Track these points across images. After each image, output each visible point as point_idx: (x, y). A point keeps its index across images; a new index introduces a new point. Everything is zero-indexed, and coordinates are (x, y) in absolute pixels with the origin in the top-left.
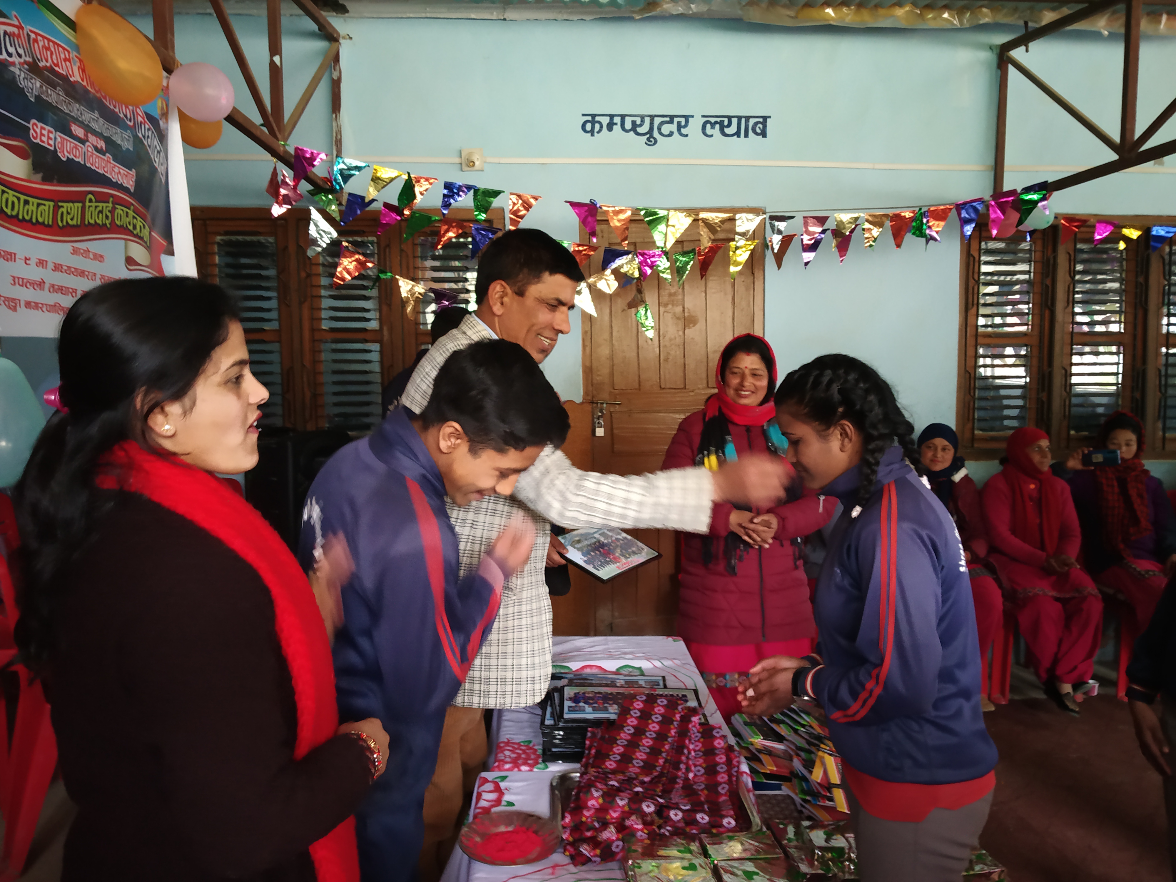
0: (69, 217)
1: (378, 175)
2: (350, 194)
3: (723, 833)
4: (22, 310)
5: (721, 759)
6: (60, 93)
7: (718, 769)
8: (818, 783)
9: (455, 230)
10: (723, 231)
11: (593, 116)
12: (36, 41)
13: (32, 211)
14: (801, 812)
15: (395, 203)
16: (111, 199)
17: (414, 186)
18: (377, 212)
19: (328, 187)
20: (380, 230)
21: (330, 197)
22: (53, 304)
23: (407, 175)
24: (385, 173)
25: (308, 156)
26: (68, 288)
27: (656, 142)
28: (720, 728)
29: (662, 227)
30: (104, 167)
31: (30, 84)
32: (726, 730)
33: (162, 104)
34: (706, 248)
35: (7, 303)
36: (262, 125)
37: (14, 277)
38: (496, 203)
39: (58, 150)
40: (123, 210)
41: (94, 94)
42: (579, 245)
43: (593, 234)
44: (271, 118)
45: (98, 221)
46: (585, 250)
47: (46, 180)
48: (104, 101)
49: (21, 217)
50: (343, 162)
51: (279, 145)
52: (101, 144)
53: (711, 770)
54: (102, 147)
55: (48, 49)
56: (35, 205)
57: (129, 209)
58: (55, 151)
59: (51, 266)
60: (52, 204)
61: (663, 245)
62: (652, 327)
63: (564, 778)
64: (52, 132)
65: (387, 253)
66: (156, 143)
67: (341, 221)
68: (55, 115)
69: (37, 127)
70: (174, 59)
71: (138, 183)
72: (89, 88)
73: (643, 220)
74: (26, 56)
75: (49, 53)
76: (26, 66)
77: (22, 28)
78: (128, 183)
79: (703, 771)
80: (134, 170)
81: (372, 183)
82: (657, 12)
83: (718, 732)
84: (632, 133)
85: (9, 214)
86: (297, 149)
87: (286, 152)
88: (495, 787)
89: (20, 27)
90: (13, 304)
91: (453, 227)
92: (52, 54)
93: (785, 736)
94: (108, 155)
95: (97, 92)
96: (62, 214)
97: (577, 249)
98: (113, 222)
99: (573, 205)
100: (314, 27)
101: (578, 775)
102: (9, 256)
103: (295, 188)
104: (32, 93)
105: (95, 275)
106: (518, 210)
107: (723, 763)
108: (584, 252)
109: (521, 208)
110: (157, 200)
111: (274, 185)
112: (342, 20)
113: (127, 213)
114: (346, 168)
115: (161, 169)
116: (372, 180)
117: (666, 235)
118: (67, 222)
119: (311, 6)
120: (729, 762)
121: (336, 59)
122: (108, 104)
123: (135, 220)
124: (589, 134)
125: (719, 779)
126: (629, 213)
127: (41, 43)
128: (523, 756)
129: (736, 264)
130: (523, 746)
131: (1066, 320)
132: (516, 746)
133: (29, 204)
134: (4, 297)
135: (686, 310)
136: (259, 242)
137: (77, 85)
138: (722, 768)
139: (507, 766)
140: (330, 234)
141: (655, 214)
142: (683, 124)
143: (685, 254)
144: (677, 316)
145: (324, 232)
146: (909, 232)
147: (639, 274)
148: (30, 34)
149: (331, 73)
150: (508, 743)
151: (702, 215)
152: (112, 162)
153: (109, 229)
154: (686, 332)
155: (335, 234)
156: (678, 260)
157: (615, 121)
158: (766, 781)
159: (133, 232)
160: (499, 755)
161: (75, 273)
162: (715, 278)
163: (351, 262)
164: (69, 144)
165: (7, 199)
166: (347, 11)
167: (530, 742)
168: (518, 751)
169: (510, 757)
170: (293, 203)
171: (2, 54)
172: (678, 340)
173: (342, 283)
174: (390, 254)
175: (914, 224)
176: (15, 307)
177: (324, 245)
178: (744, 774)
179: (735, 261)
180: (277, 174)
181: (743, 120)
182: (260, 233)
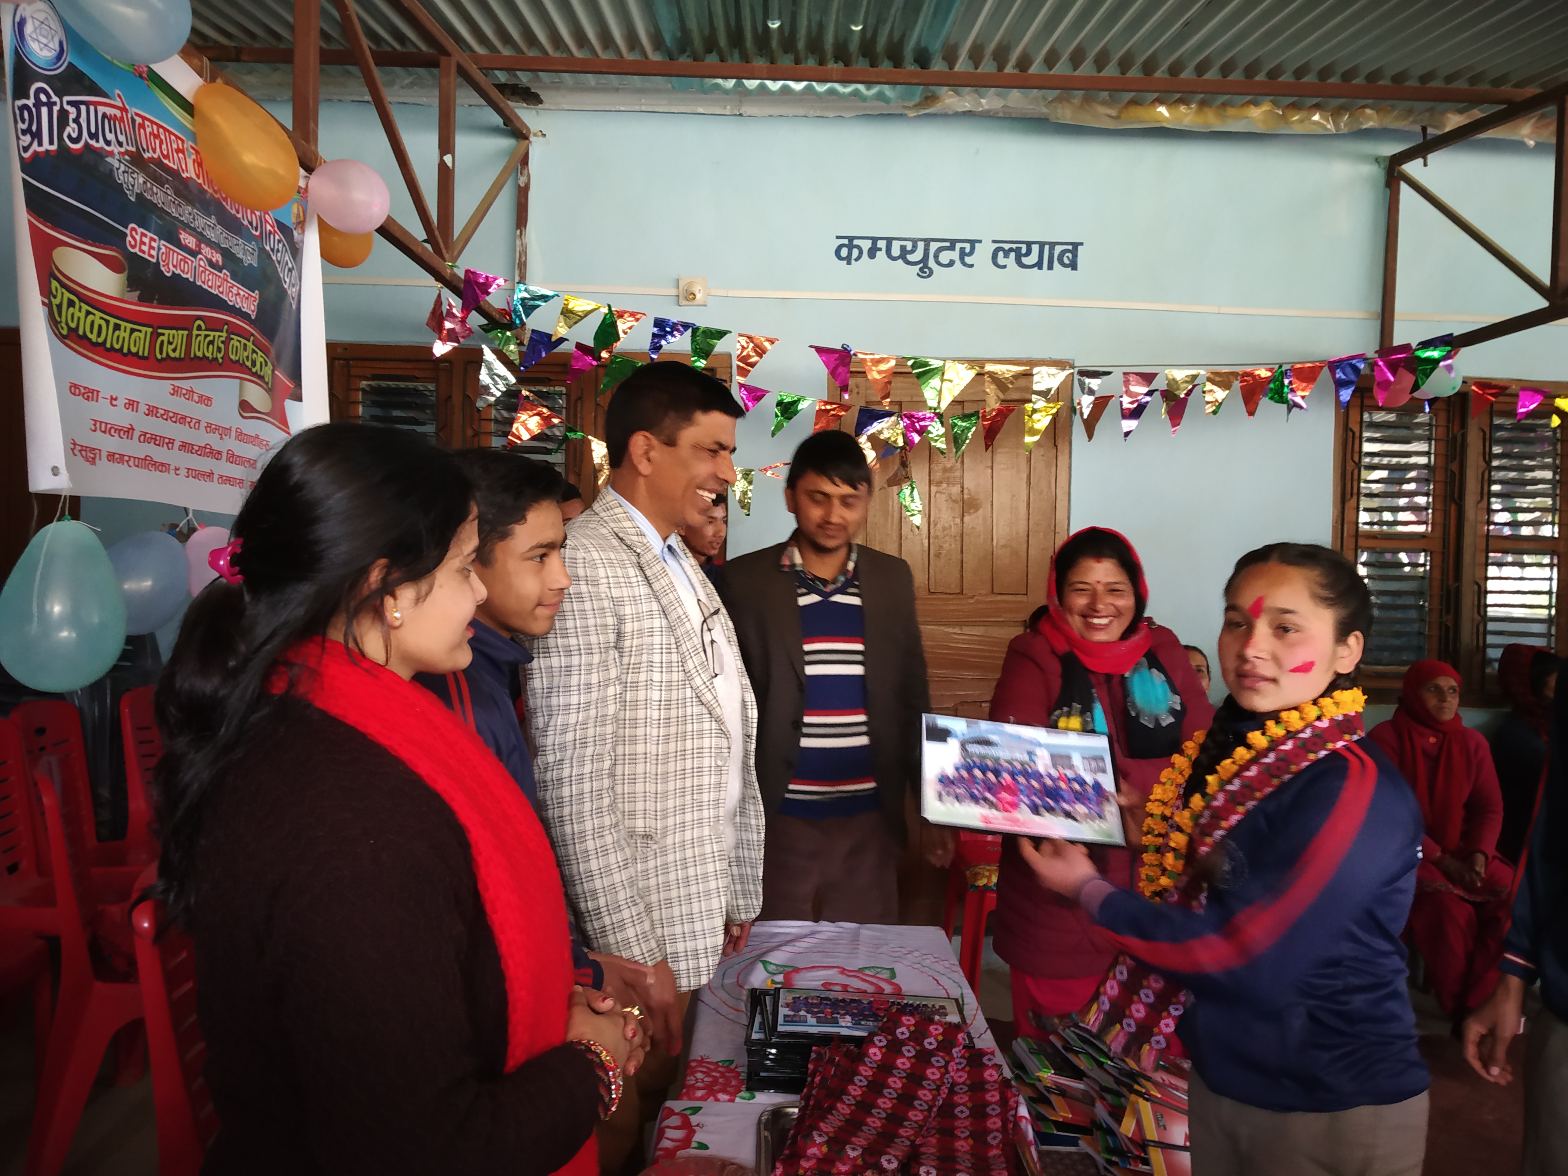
0: (173, 347)
1: (570, 307)
2: (533, 331)
4: (103, 463)
5: (993, 1097)
6: (169, 192)
7: (989, 1110)
8: (1130, 1139)
10: (1018, 389)
11: (851, 239)
12: (142, 126)
13: (124, 338)
15: (591, 344)
16: (226, 327)
17: (616, 322)
18: (567, 355)
19: (506, 322)
20: (570, 377)
21: (508, 333)
22: (143, 457)
23: (607, 308)
24: (578, 305)
25: (481, 281)
26: (165, 438)
27: (931, 273)
28: (993, 1053)
29: (935, 382)
30: (219, 287)
31: (131, 179)
32: (999, 1058)
33: (298, 211)
34: (993, 410)
35: (84, 453)
36: (425, 241)
37: (95, 421)
38: (720, 346)
39: (162, 263)
40: (240, 342)
41: (211, 194)
42: (826, 403)
43: (844, 388)
44: (437, 233)
45: (207, 355)
46: (834, 410)
47: (142, 300)
48: (224, 203)
49: (108, 345)
50: (526, 290)
51: (445, 267)
52: (218, 258)
53: (979, 1112)
54: (217, 261)
55: (157, 136)
56: (128, 330)
57: (249, 341)
58: (158, 262)
59: (143, 408)
60: (150, 330)
61: (935, 405)
62: (919, 511)
63: (777, 1114)
64: (155, 240)
65: (579, 409)
66: (287, 258)
67: (521, 365)
68: (160, 219)
69: (137, 234)
70: (316, 154)
71: (260, 308)
72: (206, 187)
73: (911, 372)
74: (128, 144)
75: (157, 142)
76: (127, 157)
77: (127, 111)
78: (249, 307)
79: (967, 1113)
80: (257, 292)
81: (562, 318)
82: (938, 108)
83: (990, 1060)
84: (900, 261)
85: (94, 340)
86: (468, 272)
87: (454, 275)
88: (682, 1122)
89: (123, 109)
90: (92, 456)
92: (161, 143)
93: (1085, 1070)
94: (224, 271)
95: (216, 192)
96: (162, 342)
97: (823, 408)
98: (226, 357)
99: (821, 351)
100: (498, 120)
101: (796, 1110)
102: (90, 394)
103: (463, 320)
104: (133, 191)
105: (199, 422)
106: (748, 356)
107: (995, 1103)
108: (832, 412)
109: (753, 354)
110: (284, 332)
111: (437, 317)
112: (534, 112)
113: (245, 345)
114: (527, 295)
115: (292, 292)
116: (563, 313)
117: (940, 392)
118: (167, 353)
119: (495, 94)
120: (1004, 1102)
121: (525, 161)
122: (228, 208)
123: (255, 355)
124: (845, 262)
125: (989, 1124)
126: (893, 363)
127: (148, 130)
128: (721, 1080)
129: (1033, 432)
130: (722, 1067)
131: (1479, 519)
132: (712, 1067)
133: (119, 329)
134: (82, 446)
135: (966, 491)
136: (416, 390)
137: (190, 183)
138: (994, 1109)
139: (699, 1093)
140: (506, 379)
141: (926, 364)
142: (967, 250)
143: (965, 417)
144: (953, 498)
145: (499, 376)
146: (1265, 395)
147: (904, 442)
148: (136, 118)
149: (517, 179)
150: (701, 1062)
151: (989, 368)
152: (229, 280)
153: (221, 365)
154: (966, 519)
155: (512, 380)
156: (956, 425)
157: (879, 246)
158: (1055, 1132)
159: (250, 370)
160: (689, 1078)
161: (174, 419)
162: (1006, 450)
163: (531, 416)
164: (177, 256)
165: (93, 322)
166: (541, 102)
167: (732, 1062)
168: (714, 1074)
169: (703, 1081)
170: (461, 340)
171: (97, 141)
172: (954, 530)
173: (518, 442)
174: (582, 410)
175: (1272, 386)
176: (94, 458)
177: (498, 394)
178: (1024, 1121)
179: (1032, 428)
180: (442, 303)
181: (1047, 247)
182: (417, 378)
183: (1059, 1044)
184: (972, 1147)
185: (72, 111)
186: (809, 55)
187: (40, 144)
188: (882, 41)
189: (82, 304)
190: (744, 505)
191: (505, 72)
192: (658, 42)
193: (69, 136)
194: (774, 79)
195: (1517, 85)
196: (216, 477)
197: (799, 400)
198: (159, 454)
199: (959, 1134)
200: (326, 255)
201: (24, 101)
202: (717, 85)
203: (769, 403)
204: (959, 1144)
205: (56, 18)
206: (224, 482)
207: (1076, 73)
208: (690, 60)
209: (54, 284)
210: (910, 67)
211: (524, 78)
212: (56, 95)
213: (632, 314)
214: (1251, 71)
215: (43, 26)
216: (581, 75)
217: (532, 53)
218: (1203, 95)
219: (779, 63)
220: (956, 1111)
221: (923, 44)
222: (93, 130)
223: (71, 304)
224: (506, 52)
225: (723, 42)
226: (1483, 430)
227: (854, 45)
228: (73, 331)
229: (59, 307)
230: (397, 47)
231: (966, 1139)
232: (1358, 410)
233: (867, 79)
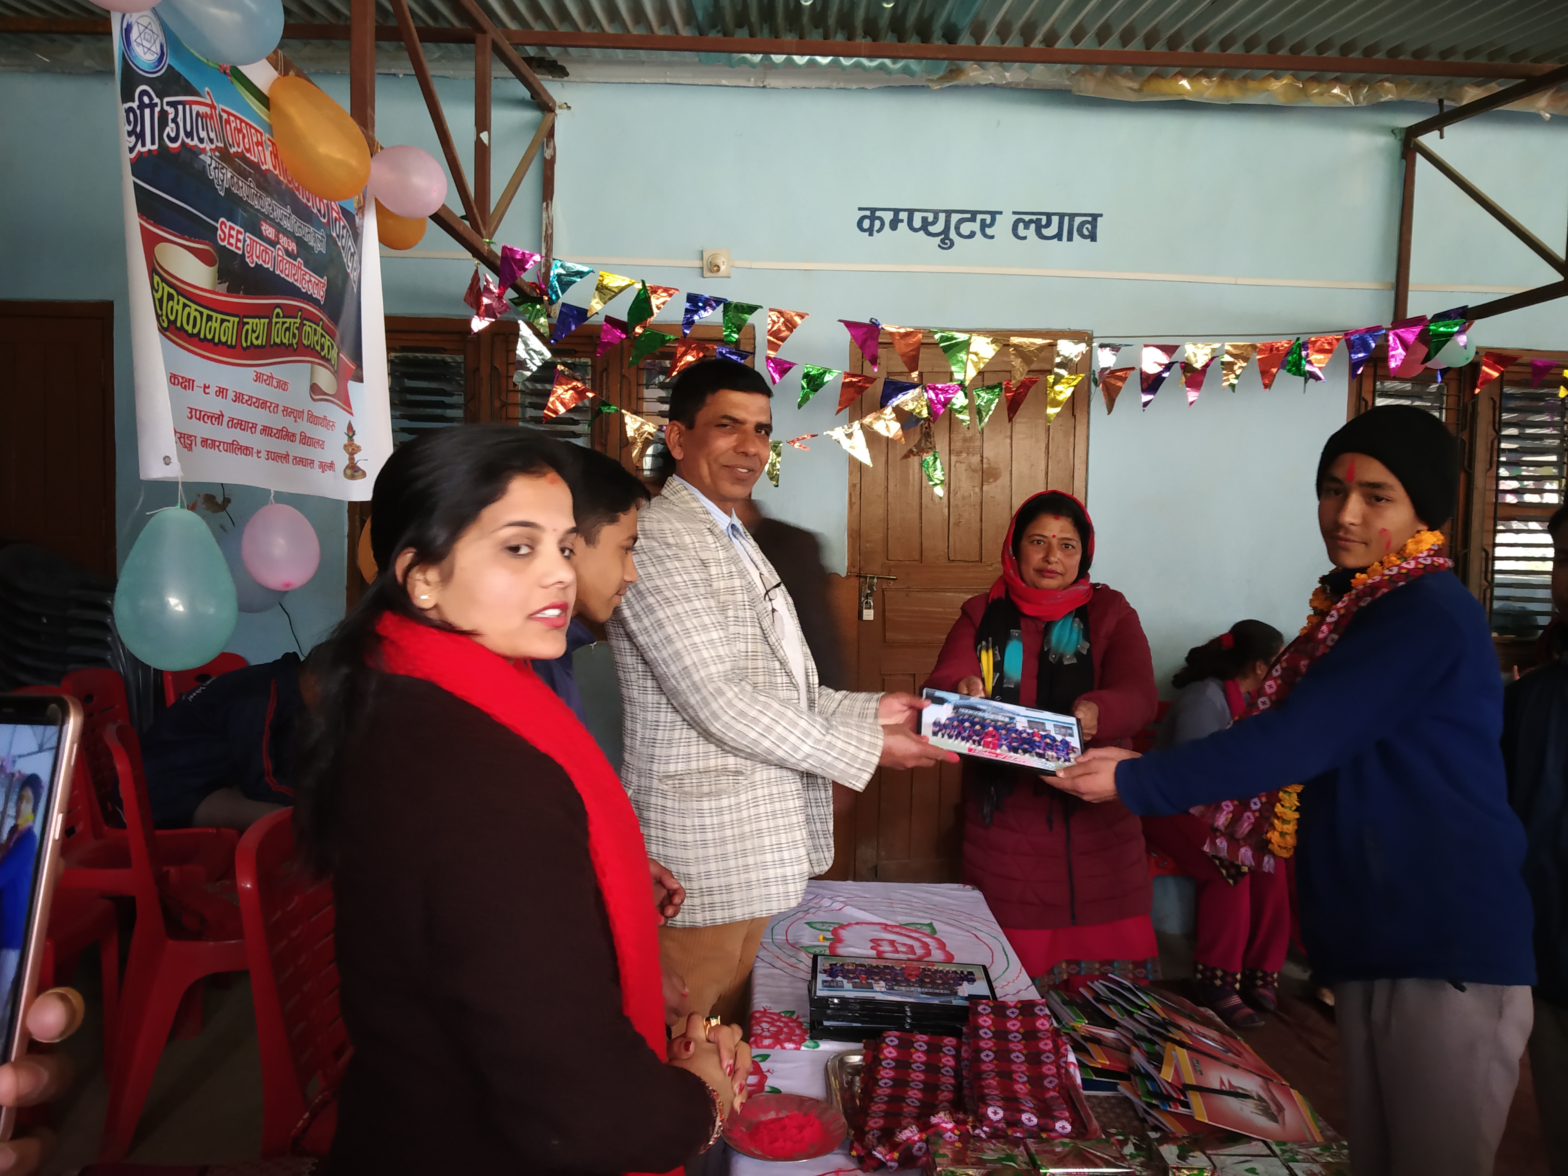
0: (255, 335)
1: (605, 283)
2: (563, 304)
3: (1054, 1138)
4: (198, 448)
5: (1046, 1045)
6: (252, 185)
7: (1043, 1058)
8: (1169, 1083)
9: (694, 353)
10: (1040, 360)
11: (873, 210)
12: (228, 122)
13: (215, 328)
14: (1144, 1120)
15: (624, 318)
16: (300, 313)
17: (650, 297)
18: (597, 327)
20: (599, 350)
21: (538, 307)
22: (231, 442)
23: (641, 284)
24: (613, 281)
25: (518, 257)
26: (249, 423)
27: (952, 244)
28: (1042, 1004)
29: (962, 356)
30: (294, 275)
31: (221, 175)
33: (359, 197)
34: (1017, 382)
35: (182, 440)
36: (462, 217)
37: (191, 409)
38: (751, 319)
39: (247, 255)
40: (311, 327)
41: (286, 185)
42: (853, 376)
43: (874, 361)
44: (475, 210)
45: (285, 341)
46: (857, 382)
47: (231, 291)
48: (297, 193)
49: (202, 336)
50: (562, 266)
51: (482, 244)
52: (293, 247)
53: (1034, 1059)
54: (293, 250)
55: (240, 131)
56: (219, 321)
57: (318, 326)
58: (244, 254)
59: (231, 395)
60: (237, 319)
61: (962, 378)
62: (941, 482)
64: (241, 233)
65: (605, 380)
66: (350, 244)
67: (551, 336)
68: (245, 212)
69: (226, 227)
71: (327, 293)
72: (282, 178)
73: (938, 344)
74: (217, 141)
75: (241, 136)
76: (217, 154)
77: (215, 109)
78: (319, 293)
79: (1023, 1059)
80: (325, 278)
81: (597, 293)
82: (962, 80)
83: (1041, 1010)
84: (922, 232)
85: (190, 332)
86: (504, 248)
87: (491, 251)
89: (212, 107)
90: (190, 442)
91: (693, 350)
92: (244, 138)
93: (1117, 1020)
94: (299, 259)
95: (290, 182)
96: (247, 330)
97: (847, 380)
98: (300, 342)
99: (849, 325)
100: (526, 94)
101: (858, 1058)
102: (187, 384)
103: (500, 297)
104: (222, 186)
105: (277, 406)
106: (779, 331)
107: (1050, 1052)
108: (858, 385)
109: (784, 329)
110: (346, 314)
111: (475, 292)
112: (559, 84)
113: (315, 330)
114: (564, 272)
115: (353, 276)
116: (597, 289)
117: (966, 365)
118: (252, 341)
119: (524, 68)
120: (1055, 1050)
121: (551, 134)
122: (300, 197)
123: (323, 339)
124: (867, 234)
125: (1045, 1069)
126: (920, 336)
127: (233, 125)
128: (785, 1030)
129: (1055, 403)
130: (785, 1017)
131: (1487, 487)
132: (776, 1017)
133: (211, 320)
134: (181, 434)
135: (985, 461)
136: (444, 362)
137: (269, 175)
138: (1048, 1057)
139: (767, 1042)
140: (542, 354)
141: (952, 338)
142: (988, 222)
143: (990, 388)
144: (973, 467)
145: (535, 351)
146: (1283, 367)
147: (929, 414)
148: (223, 114)
149: (543, 152)
150: (765, 1012)
151: (1015, 340)
152: (303, 268)
153: (295, 350)
154: (985, 488)
155: (548, 355)
156: (979, 396)
157: (900, 217)
158: (1094, 1078)
159: (320, 354)
160: (755, 1028)
161: (256, 405)
162: (1024, 420)
163: (567, 391)
164: (260, 246)
165: (189, 314)
166: (567, 74)
167: (793, 1013)
168: (778, 1024)
169: (769, 1031)
170: (498, 315)
171: (192, 140)
172: (975, 499)
173: (554, 416)
174: (607, 380)
175: (1290, 358)
176: (191, 445)
177: (535, 369)
178: (1072, 1066)
179: (1054, 399)
180: (479, 279)
181: (1066, 219)
182: (445, 350)
183: (1090, 998)
184: (1030, 1091)
185: (171, 110)
186: (839, 31)
187: (144, 145)
188: (912, 18)
189: (180, 297)
190: (774, 477)
191: (534, 48)
192: (689, 16)
193: (168, 135)
194: (803, 54)
195: (1537, 60)
196: (291, 458)
197: (825, 372)
198: (244, 438)
199: (1018, 1079)
200: (385, 239)
201: (130, 104)
202: (744, 59)
203: (795, 376)
204: (1018, 1087)
205: (157, 23)
206: (298, 463)
207: (1101, 48)
208: (720, 35)
209: (156, 278)
210: (938, 41)
211: (553, 53)
212: (157, 97)
213: (666, 290)
214: (1274, 46)
215: (147, 30)
216: (610, 50)
217: (563, 28)
218: (1223, 70)
219: (808, 38)
220: (1013, 1056)
221: (953, 20)
222: (189, 129)
223: (170, 297)
224: (538, 27)
225: (754, 16)
226: (1492, 399)
227: (884, 22)
228: (172, 323)
229: (161, 300)
230: (431, 22)
231: (1024, 1083)
232: (1371, 380)
233: (895, 54)
